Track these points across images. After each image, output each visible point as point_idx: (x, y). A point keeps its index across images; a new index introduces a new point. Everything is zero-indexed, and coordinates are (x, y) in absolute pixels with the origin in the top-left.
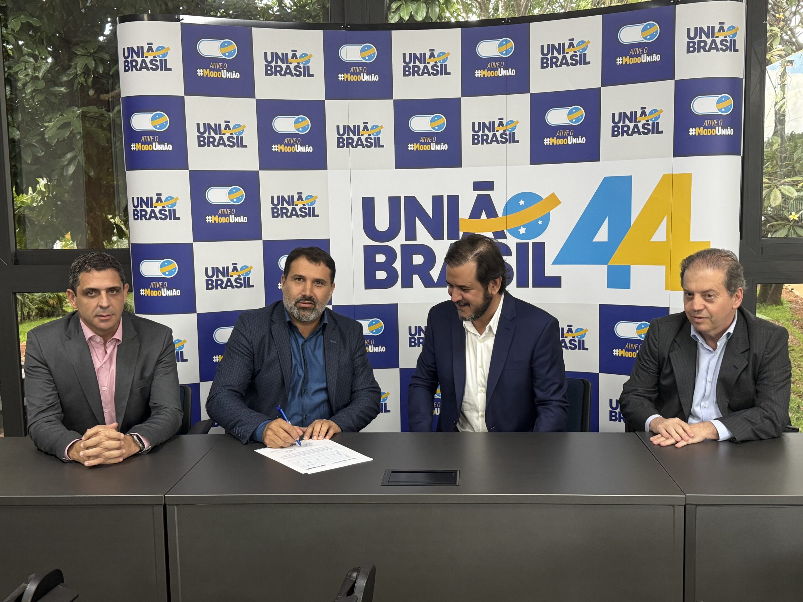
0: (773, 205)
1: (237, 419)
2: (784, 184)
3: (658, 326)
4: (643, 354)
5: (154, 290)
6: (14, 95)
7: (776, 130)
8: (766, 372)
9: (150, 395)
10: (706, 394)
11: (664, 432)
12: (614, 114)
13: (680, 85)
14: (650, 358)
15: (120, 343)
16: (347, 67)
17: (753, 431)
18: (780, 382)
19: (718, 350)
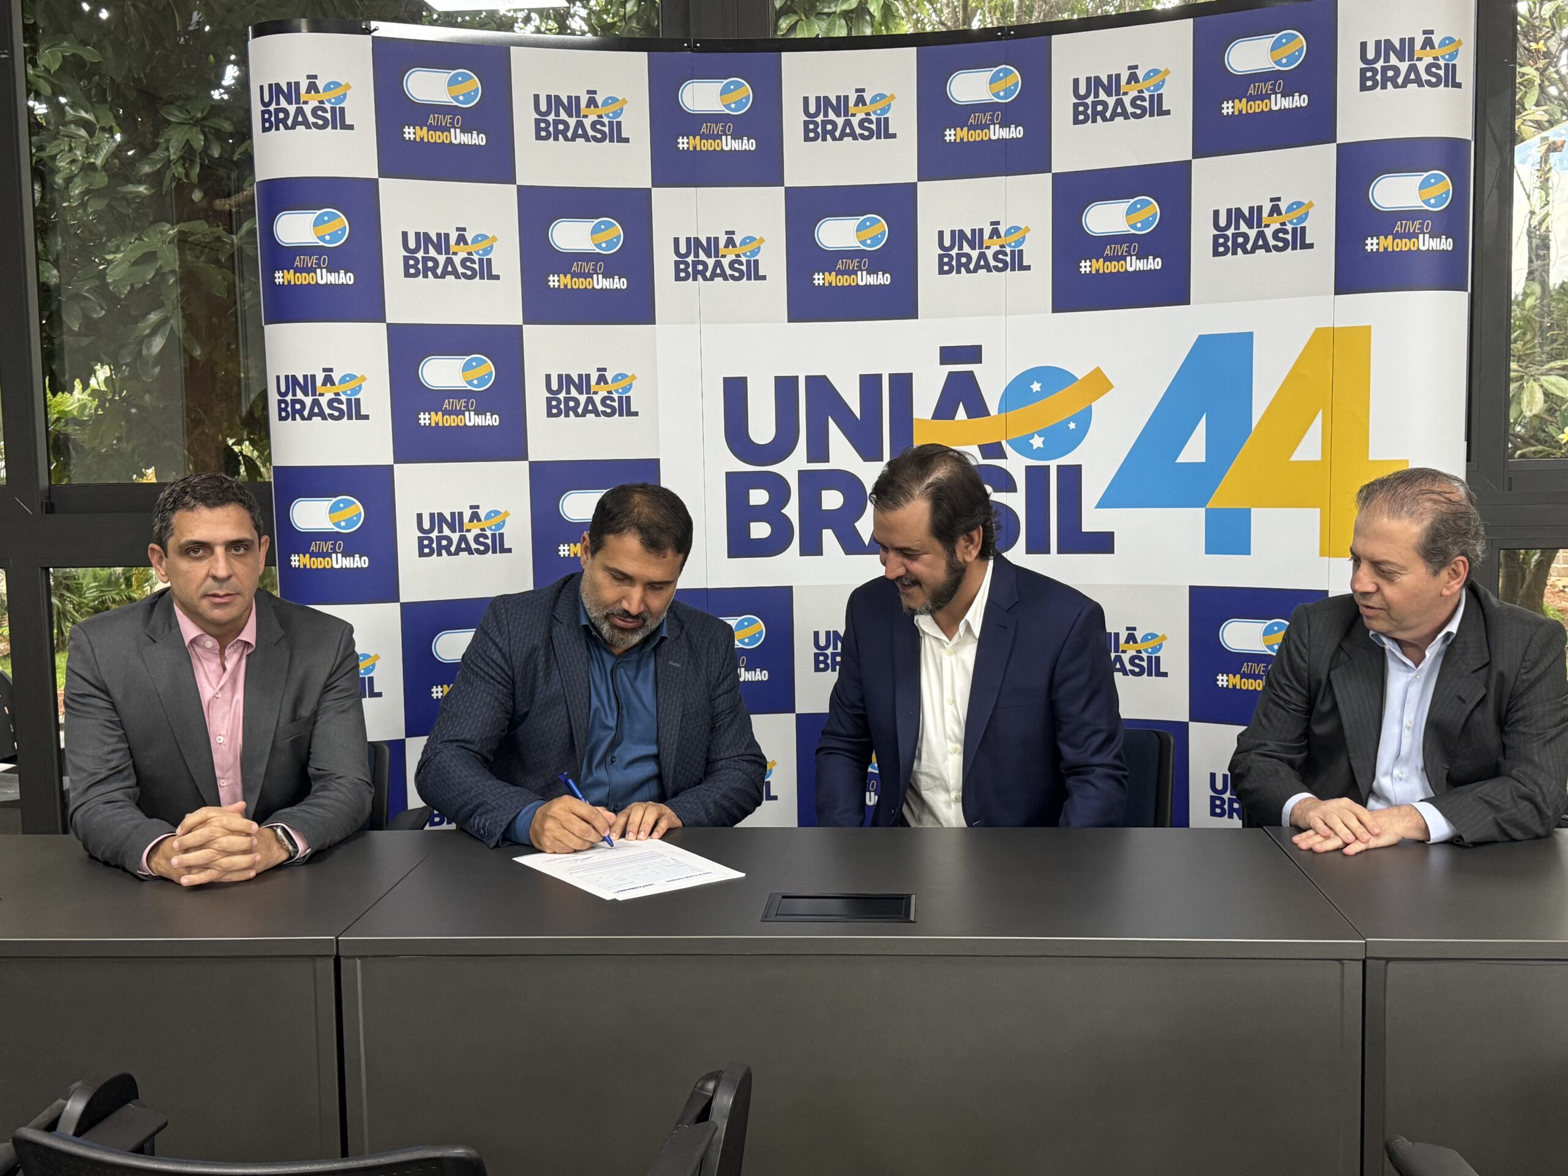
0: (1528, 416)
1: (476, 802)
3: (1308, 620)
4: (1277, 675)
5: (317, 558)
6: (49, 201)
7: (1531, 273)
8: (1522, 708)
9: (309, 753)
10: (1402, 753)
11: (1320, 825)
12: (1218, 211)
13: (1346, 153)
14: (1290, 681)
15: (251, 650)
17: (1498, 824)
18: (1551, 728)
19: (1425, 665)
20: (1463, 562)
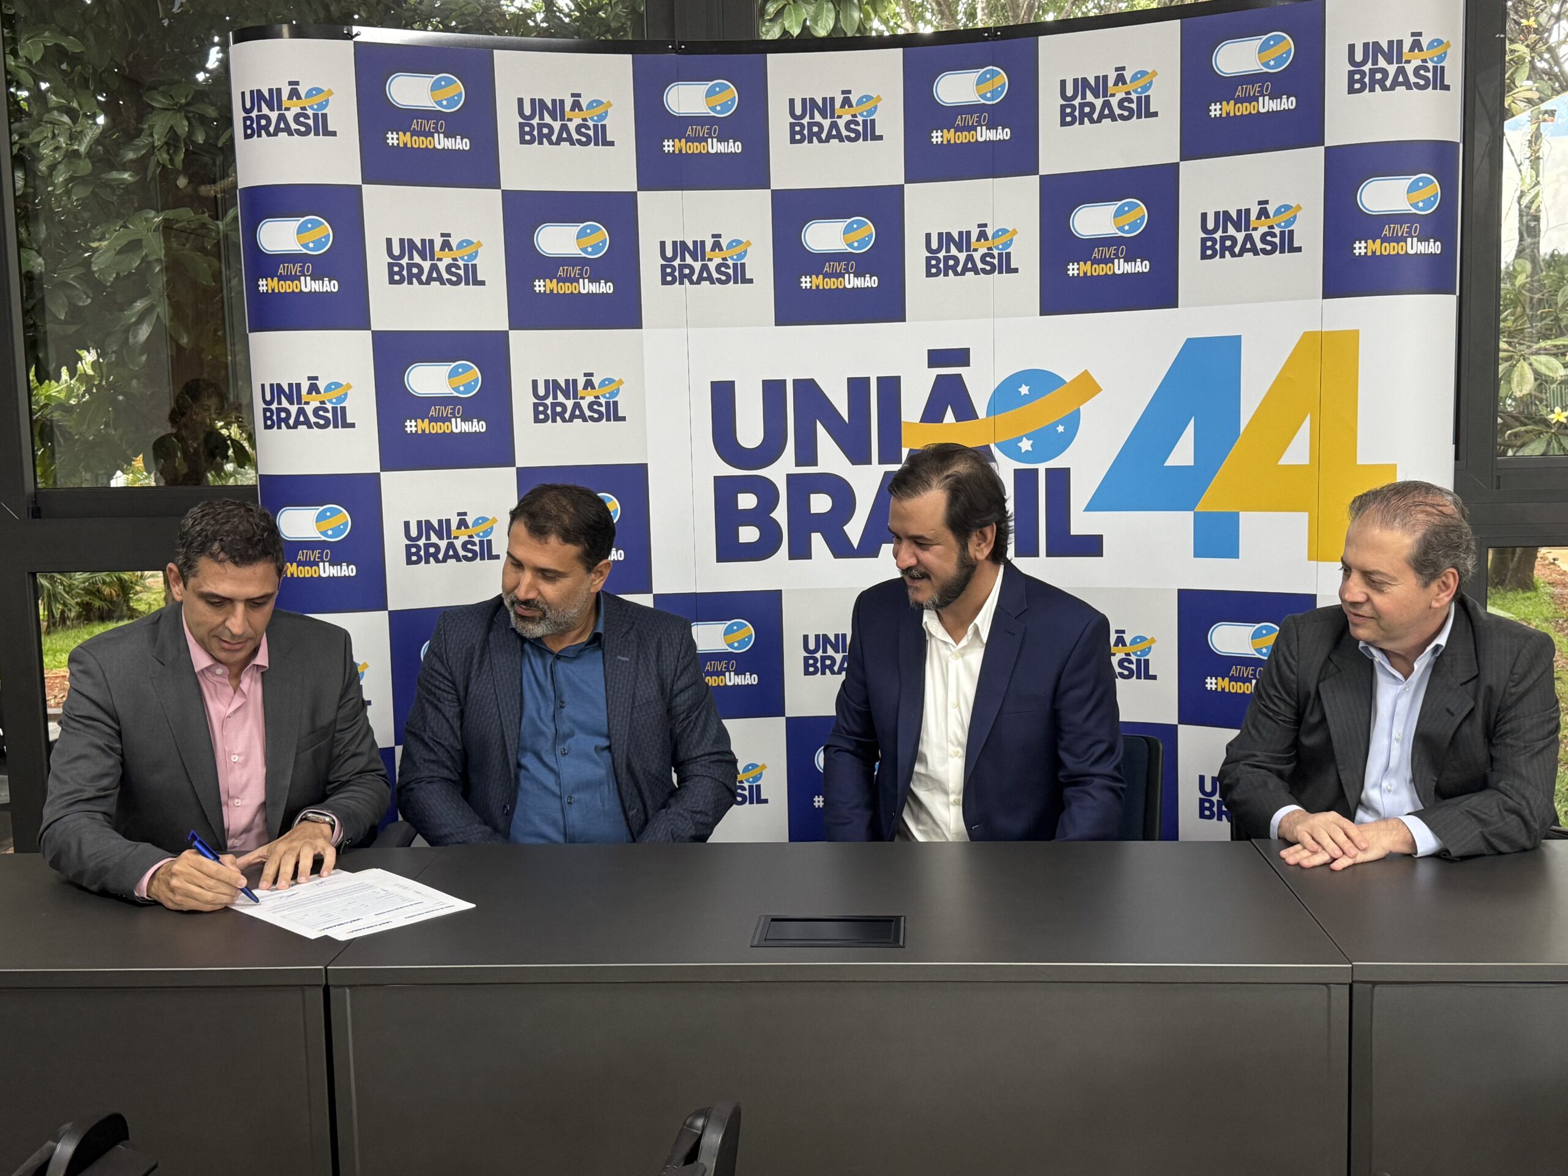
0: (1518, 394)
2: (1537, 353)
3: (1297, 631)
4: (1266, 687)
5: (304, 566)
6: (32, 187)
7: (1521, 247)
8: (1510, 720)
10: (1391, 765)
11: (1307, 840)
12: (1206, 213)
13: (1334, 156)
14: (1281, 694)
16: (680, 126)
17: (1485, 838)
18: (1538, 740)
19: (1414, 677)
20: (1453, 574)
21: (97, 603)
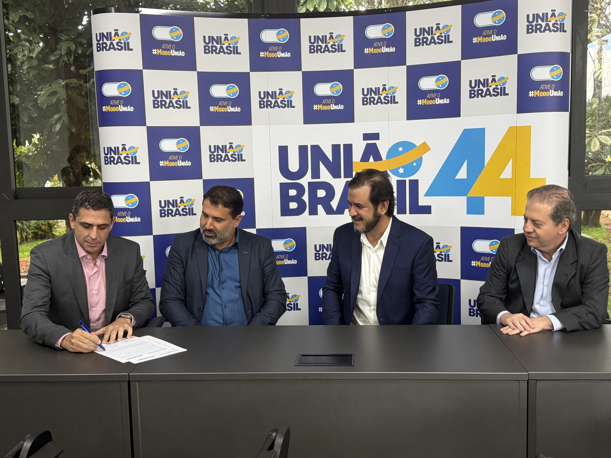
0: (593, 151)
2: (601, 135)
3: (507, 243)
4: (495, 265)
5: (121, 218)
6: (14, 71)
7: (595, 93)
8: (590, 278)
10: (544, 295)
11: (511, 324)
12: (471, 80)
13: (521, 58)
14: (501, 268)
15: (106, 258)
16: (266, 46)
17: (580, 323)
18: (601, 286)
19: (553, 261)
20: (567, 221)
21: (40, 232)
